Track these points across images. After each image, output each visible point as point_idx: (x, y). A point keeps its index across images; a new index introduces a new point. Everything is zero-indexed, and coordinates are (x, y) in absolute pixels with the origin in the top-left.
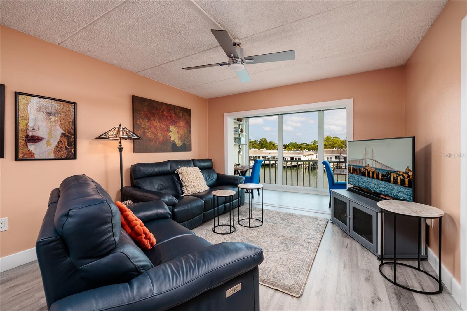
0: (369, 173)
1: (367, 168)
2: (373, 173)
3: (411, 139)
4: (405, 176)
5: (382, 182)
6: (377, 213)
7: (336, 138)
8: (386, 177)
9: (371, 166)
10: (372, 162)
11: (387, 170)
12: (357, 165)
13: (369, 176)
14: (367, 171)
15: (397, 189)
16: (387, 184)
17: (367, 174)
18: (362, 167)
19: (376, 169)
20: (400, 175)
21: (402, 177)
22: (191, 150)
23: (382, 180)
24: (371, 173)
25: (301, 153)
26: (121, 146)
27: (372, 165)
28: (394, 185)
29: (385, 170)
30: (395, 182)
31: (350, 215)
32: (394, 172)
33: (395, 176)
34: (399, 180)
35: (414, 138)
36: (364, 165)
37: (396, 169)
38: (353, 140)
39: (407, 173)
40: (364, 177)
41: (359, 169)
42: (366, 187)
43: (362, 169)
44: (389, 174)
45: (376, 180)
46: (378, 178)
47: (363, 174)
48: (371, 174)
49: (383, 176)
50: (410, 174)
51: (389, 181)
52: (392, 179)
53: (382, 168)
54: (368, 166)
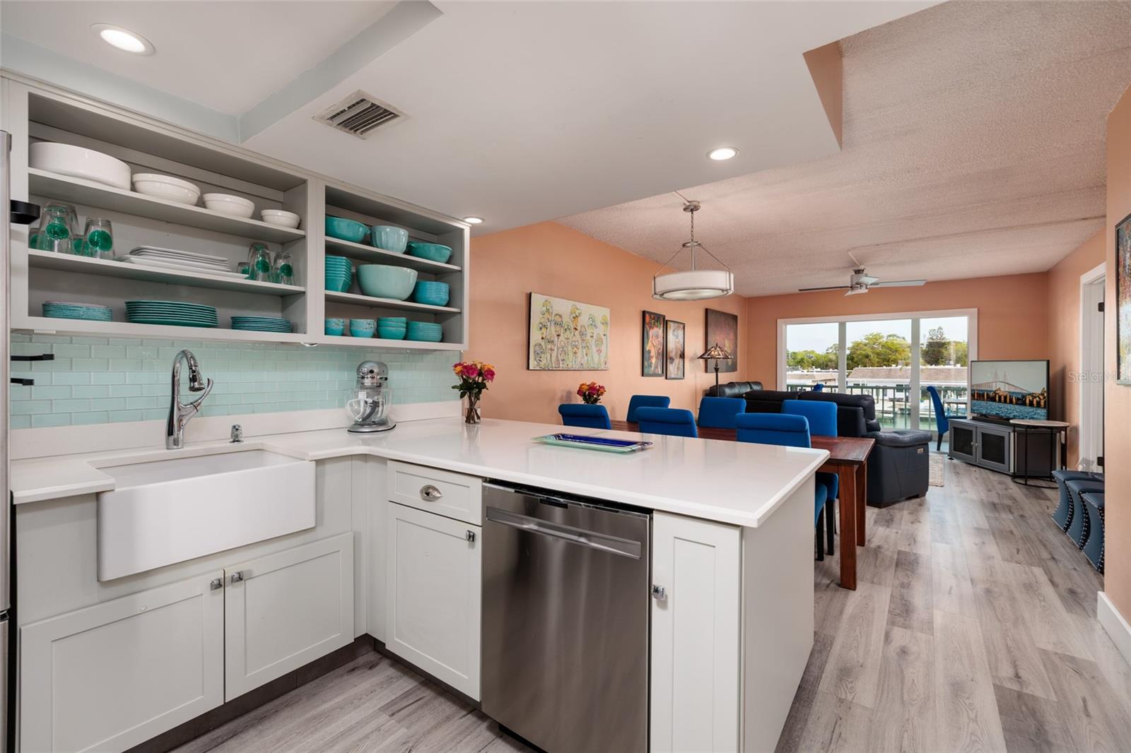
0: (1000, 397)
1: (997, 392)
2: (1005, 398)
3: (1045, 363)
4: (1041, 397)
5: (1017, 407)
6: (1009, 433)
7: (895, 338)
8: (1021, 400)
9: (1002, 389)
10: (1005, 386)
11: (1022, 393)
12: (983, 389)
13: (1000, 401)
14: (997, 396)
15: (1033, 411)
16: (1022, 408)
17: (997, 399)
18: (991, 391)
19: (1009, 392)
20: (1035, 397)
21: (1037, 399)
22: (736, 370)
23: (1017, 404)
24: (1003, 397)
25: (807, 375)
26: (717, 366)
27: (1004, 389)
28: (1029, 408)
29: (1020, 393)
30: (1031, 404)
31: (977, 444)
32: (1029, 394)
33: (1031, 398)
34: (1035, 403)
35: (1048, 362)
36: (994, 389)
37: (1031, 391)
38: (978, 358)
39: (1042, 394)
40: (994, 403)
41: (987, 394)
42: (997, 414)
43: (991, 394)
44: (1024, 396)
45: (1009, 405)
46: (1011, 402)
47: (993, 399)
48: (1003, 399)
49: (1018, 399)
50: (1045, 395)
51: (1024, 404)
52: (1028, 402)
53: (1016, 391)
54: (999, 389)
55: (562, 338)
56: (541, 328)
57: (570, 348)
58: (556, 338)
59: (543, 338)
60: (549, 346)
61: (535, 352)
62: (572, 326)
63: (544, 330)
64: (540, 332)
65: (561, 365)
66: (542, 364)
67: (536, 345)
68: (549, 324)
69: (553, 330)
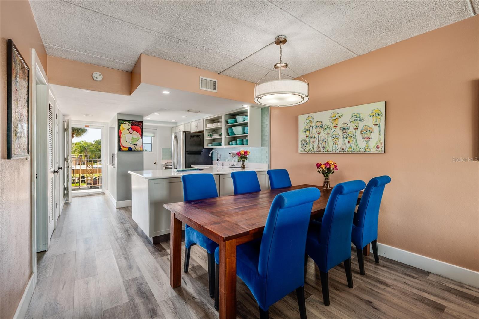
55: (322, 134)
56: (305, 132)
57: (330, 139)
58: (317, 135)
59: (307, 137)
60: (312, 140)
61: (302, 144)
62: (332, 125)
63: (308, 132)
64: (305, 134)
65: (322, 150)
66: (307, 150)
67: (302, 141)
68: (311, 128)
69: (314, 131)
